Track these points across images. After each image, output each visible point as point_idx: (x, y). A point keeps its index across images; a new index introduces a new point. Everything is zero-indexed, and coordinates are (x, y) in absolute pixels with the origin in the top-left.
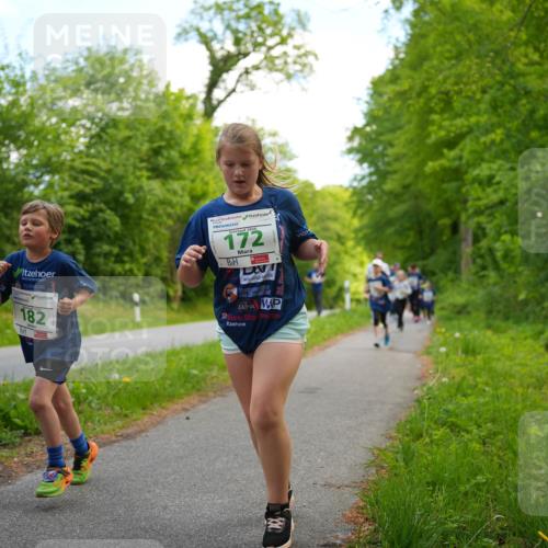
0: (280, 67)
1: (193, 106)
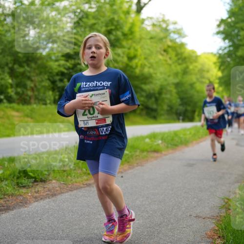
1: (130, 6)
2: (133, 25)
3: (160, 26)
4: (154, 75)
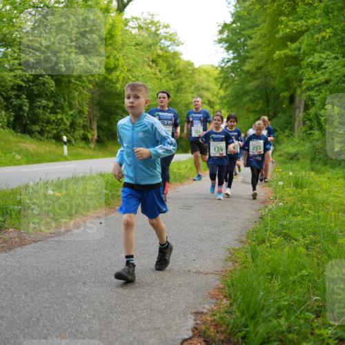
1: (110, 3)
3: (147, 29)
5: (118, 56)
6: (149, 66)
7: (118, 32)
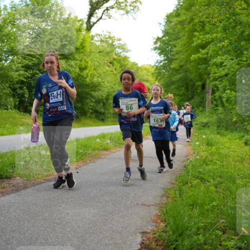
0: (123, 7)
2: (84, 40)
3: (106, 41)
4: (102, 83)
5: (87, 60)
6: (108, 66)
7: (87, 44)
